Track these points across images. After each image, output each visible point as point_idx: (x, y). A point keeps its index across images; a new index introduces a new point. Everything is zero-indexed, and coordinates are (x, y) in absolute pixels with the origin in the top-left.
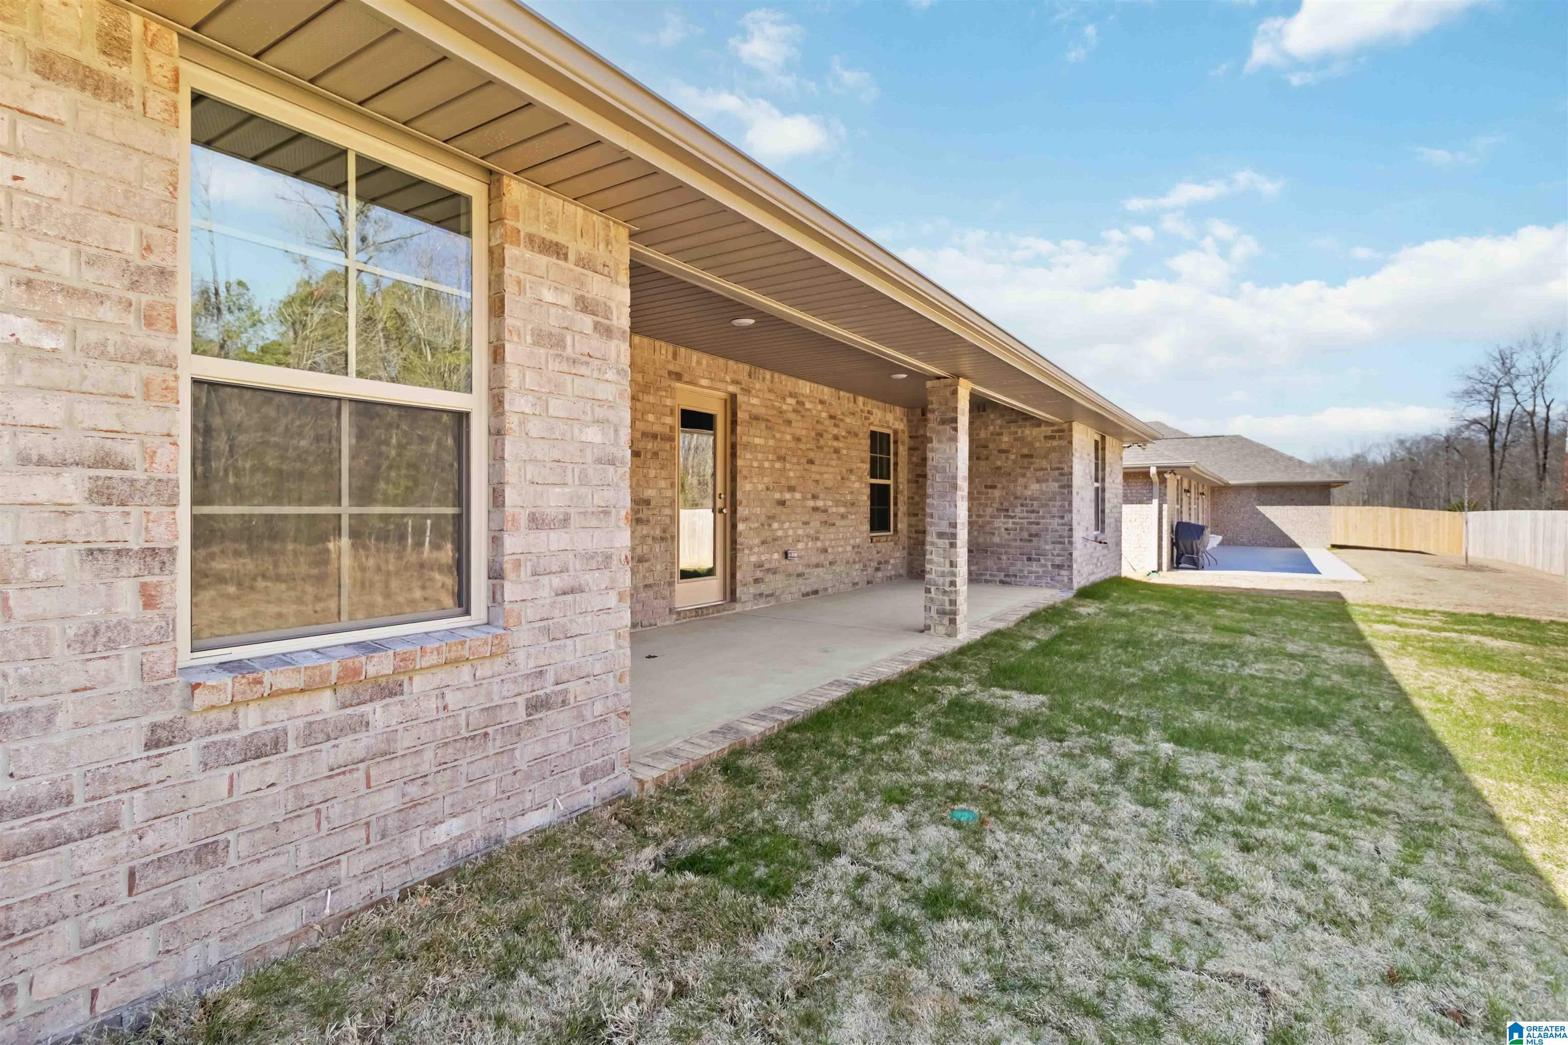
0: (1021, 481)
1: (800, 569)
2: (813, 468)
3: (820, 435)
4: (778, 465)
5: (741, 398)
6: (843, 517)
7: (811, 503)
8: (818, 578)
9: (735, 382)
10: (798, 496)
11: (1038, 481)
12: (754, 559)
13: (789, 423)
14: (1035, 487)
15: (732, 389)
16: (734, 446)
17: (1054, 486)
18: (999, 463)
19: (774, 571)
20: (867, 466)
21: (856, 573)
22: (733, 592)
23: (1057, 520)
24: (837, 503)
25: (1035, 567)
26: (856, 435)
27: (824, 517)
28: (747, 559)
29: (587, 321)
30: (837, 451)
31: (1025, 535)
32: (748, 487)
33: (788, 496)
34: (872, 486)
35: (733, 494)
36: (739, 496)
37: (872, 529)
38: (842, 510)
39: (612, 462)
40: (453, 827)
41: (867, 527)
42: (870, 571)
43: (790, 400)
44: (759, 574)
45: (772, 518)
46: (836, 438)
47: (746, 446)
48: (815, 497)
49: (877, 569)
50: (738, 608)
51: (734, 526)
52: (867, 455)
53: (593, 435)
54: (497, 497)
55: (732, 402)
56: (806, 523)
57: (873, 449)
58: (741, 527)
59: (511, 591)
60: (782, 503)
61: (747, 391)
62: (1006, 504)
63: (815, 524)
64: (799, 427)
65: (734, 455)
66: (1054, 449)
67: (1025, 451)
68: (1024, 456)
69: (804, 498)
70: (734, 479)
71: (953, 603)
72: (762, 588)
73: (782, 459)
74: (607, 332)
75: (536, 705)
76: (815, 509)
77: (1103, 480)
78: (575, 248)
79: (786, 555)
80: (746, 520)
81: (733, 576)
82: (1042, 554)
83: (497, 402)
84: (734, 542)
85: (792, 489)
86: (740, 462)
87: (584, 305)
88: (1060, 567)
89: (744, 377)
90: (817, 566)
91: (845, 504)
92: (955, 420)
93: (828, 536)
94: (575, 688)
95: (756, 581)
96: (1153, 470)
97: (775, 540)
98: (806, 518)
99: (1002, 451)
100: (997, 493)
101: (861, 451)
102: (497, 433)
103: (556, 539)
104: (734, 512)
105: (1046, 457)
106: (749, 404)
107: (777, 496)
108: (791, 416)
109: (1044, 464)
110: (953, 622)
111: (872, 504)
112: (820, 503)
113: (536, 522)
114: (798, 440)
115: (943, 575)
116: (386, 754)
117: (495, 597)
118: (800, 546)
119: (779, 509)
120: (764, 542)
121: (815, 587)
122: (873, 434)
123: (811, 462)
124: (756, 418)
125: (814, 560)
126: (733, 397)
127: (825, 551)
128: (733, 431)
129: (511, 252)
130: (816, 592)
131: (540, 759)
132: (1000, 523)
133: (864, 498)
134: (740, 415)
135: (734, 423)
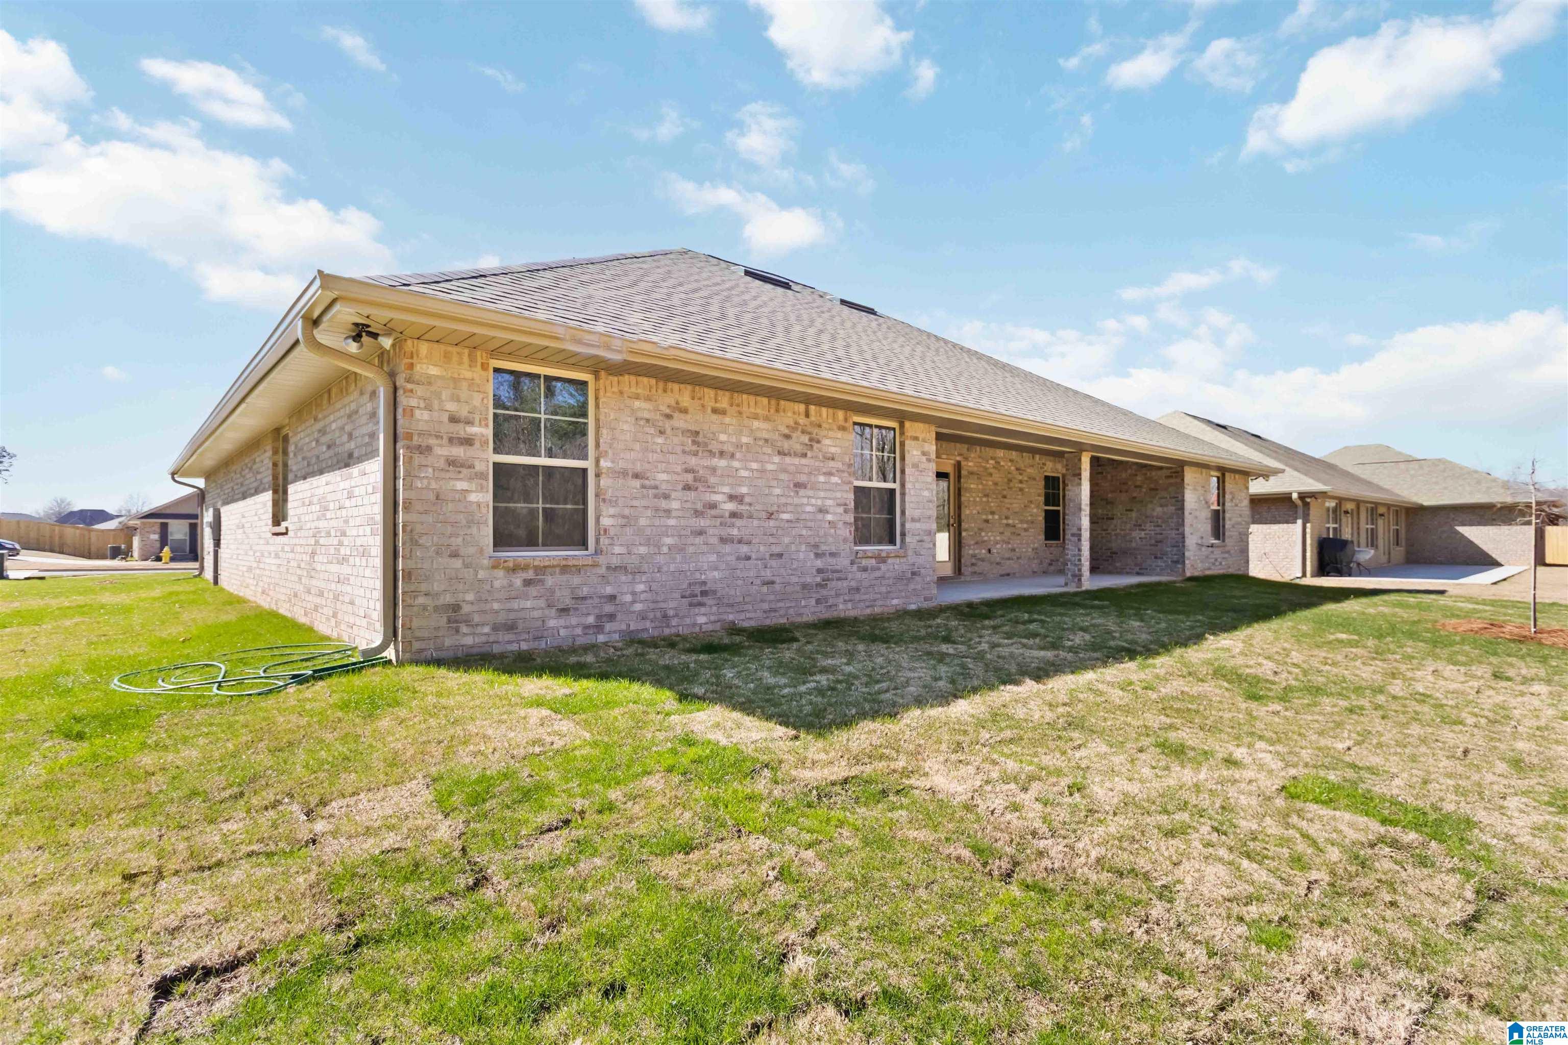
0: (1150, 506)
1: (998, 560)
2: (1006, 500)
3: (1010, 480)
4: (984, 499)
5: (963, 463)
6: (1026, 530)
7: (1005, 521)
8: (1009, 566)
9: (960, 455)
10: (997, 517)
11: (1161, 506)
12: (971, 552)
13: (991, 475)
14: (1159, 510)
15: (958, 458)
16: (959, 490)
17: (1172, 509)
18: (1135, 495)
19: (983, 560)
20: (1042, 499)
21: (1035, 565)
22: (960, 570)
23: (1174, 532)
24: (1022, 522)
25: (1160, 563)
26: (1034, 479)
27: (1013, 530)
28: (968, 552)
29: (924, 458)
30: (1021, 490)
31: (1153, 542)
32: (968, 512)
33: (990, 517)
34: (1046, 511)
35: (960, 516)
36: (963, 517)
37: (1046, 539)
38: (1025, 526)
39: (930, 501)
40: (895, 602)
41: (1042, 537)
42: (1045, 565)
43: (992, 462)
44: (974, 561)
45: (981, 530)
46: (1021, 482)
47: (966, 489)
48: (1007, 518)
49: (1050, 564)
50: (963, 578)
51: (960, 534)
52: (1042, 491)
53: (926, 493)
54: (903, 512)
55: (958, 466)
56: (1002, 533)
57: (1047, 486)
58: (964, 534)
59: (908, 539)
60: (987, 521)
61: (966, 459)
62: (1139, 522)
63: (1008, 533)
64: (997, 476)
65: (959, 495)
66: (1171, 484)
67: (1152, 486)
68: (1152, 489)
69: (1000, 519)
70: (960, 508)
71: (1080, 570)
72: (976, 569)
73: (987, 496)
74: (929, 460)
75: (913, 574)
76: (1008, 525)
77: (1224, 504)
78: (921, 436)
79: (989, 551)
80: (966, 530)
81: (960, 561)
82: (1165, 554)
83: (903, 485)
84: (960, 542)
85: (993, 513)
86: (963, 499)
87: (924, 454)
88: (1177, 562)
89: (965, 451)
90: (1009, 559)
91: (1027, 522)
92: (1080, 474)
93: (1015, 542)
94: (923, 571)
95: (973, 564)
96: (1295, 496)
97: (984, 542)
98: (1001, 530)
99: (1136, 487)
100: (1134, 515)
101: (1037, 492)
102: (903, 494)
103: (918, 525)
104: (960, 525)
105: (1166, 489)
106: (969, 465)
107: (984, 517)
108: (992, 471)
109: (1164, 494)
110: (1080, 580)
111: (1046, 522)
112: (1010, 522)
113: (913, 520)
114: (996, 484)
115: (1074, 556)
116: (883, 577)
117: (903, 541)
118: (998, 546)
119: (985, 525)
120: (977, 543)
121: (1008, 571)
122: (1047, 478)
123: (1005, 497)
124: (972, 473)
125: (1007, 555)
126: (959, 463)
127: (1013, 550)
128: (959, 481)
129: (907, 442)
130: (1008, 575)
131: (914, 590)
132: (1137, 534)
133: (1041, 518)
134: (963, 472)
135: (959, 477)
